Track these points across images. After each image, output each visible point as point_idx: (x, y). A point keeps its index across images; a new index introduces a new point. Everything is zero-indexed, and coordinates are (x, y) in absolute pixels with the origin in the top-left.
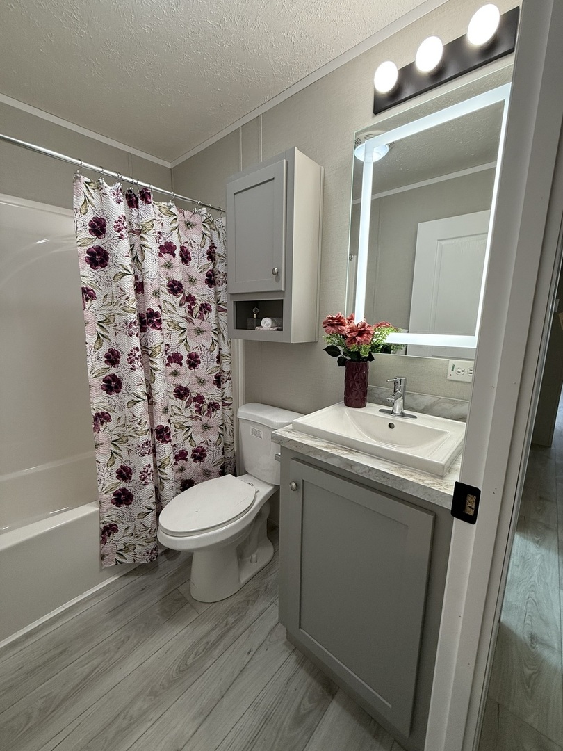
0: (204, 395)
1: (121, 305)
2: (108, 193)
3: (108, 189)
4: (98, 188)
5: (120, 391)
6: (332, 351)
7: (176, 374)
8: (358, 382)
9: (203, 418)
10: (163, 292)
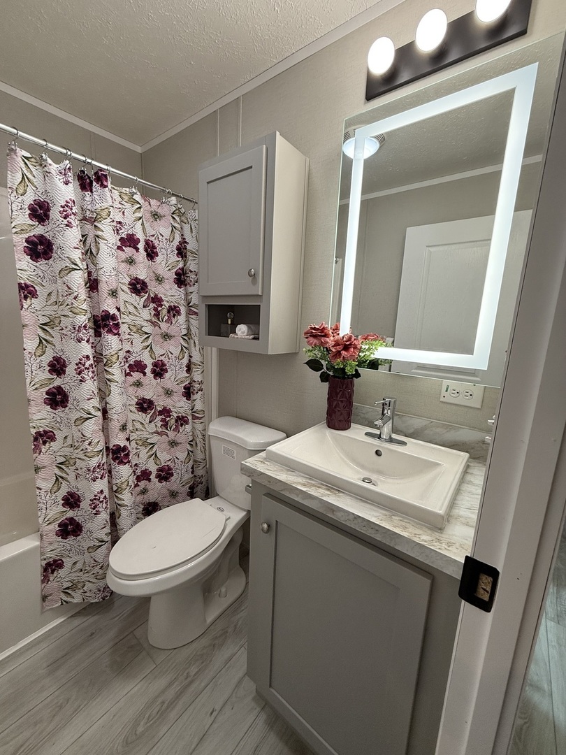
0: (171, 407)
1: (68, 305)
2: (53, 172)
3: (54, 167)
4: (41, 165)
5: (66, 406)
6: (314, 365)
7: (138, 384)
8: (342, 401)
9: (169, 433)
10: (123, 291)
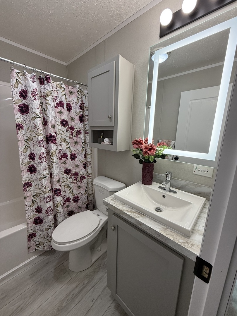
0: (78, 172)
1: (35, 132)
2: (28, 78)
3: (29, 76)
4: (24, 75)
5: (36, 173)
6: (136, 156)
7: (65, 163)
8: (148, 173)
9: (78, 183)
10: (58, 125)
